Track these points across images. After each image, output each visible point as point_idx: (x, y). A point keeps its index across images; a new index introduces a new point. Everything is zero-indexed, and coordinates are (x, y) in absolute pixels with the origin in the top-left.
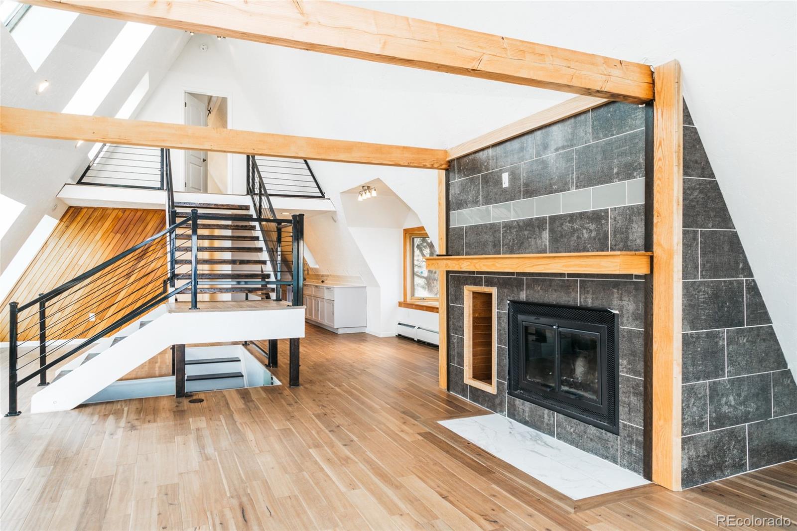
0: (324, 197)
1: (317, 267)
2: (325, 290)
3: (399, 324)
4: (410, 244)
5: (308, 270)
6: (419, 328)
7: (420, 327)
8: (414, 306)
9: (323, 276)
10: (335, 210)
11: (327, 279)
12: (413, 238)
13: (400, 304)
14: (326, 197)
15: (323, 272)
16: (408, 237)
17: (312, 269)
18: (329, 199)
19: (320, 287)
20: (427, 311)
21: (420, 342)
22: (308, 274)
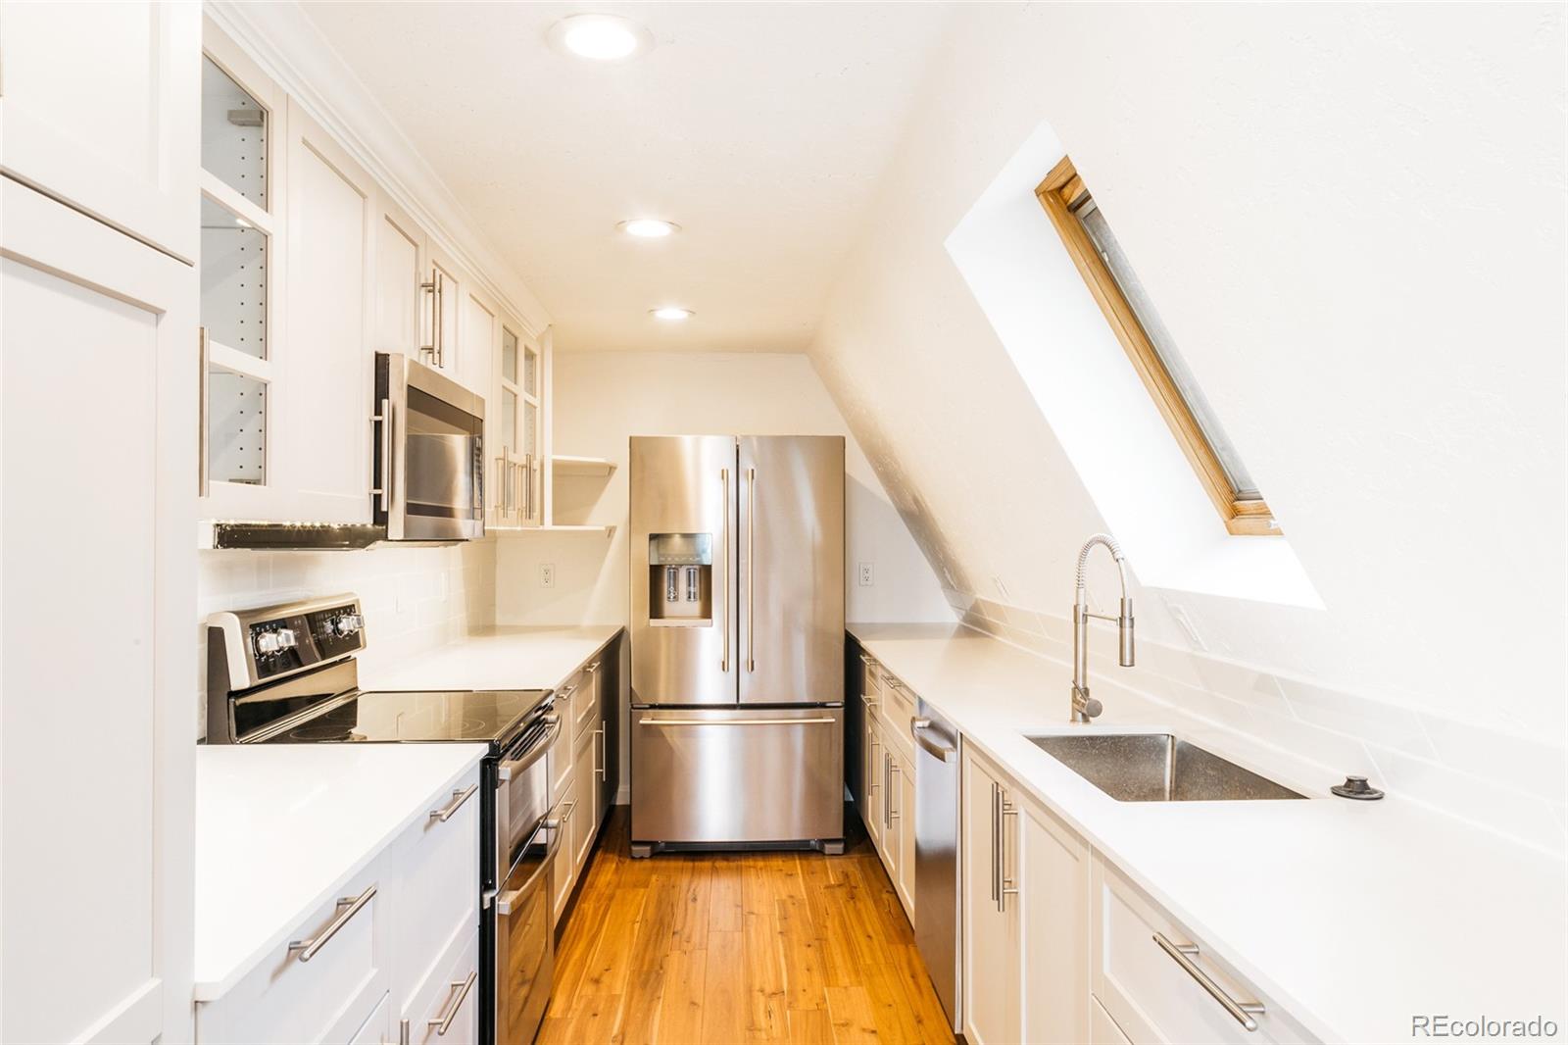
5: (1125, 619)
22: (1126, 658)
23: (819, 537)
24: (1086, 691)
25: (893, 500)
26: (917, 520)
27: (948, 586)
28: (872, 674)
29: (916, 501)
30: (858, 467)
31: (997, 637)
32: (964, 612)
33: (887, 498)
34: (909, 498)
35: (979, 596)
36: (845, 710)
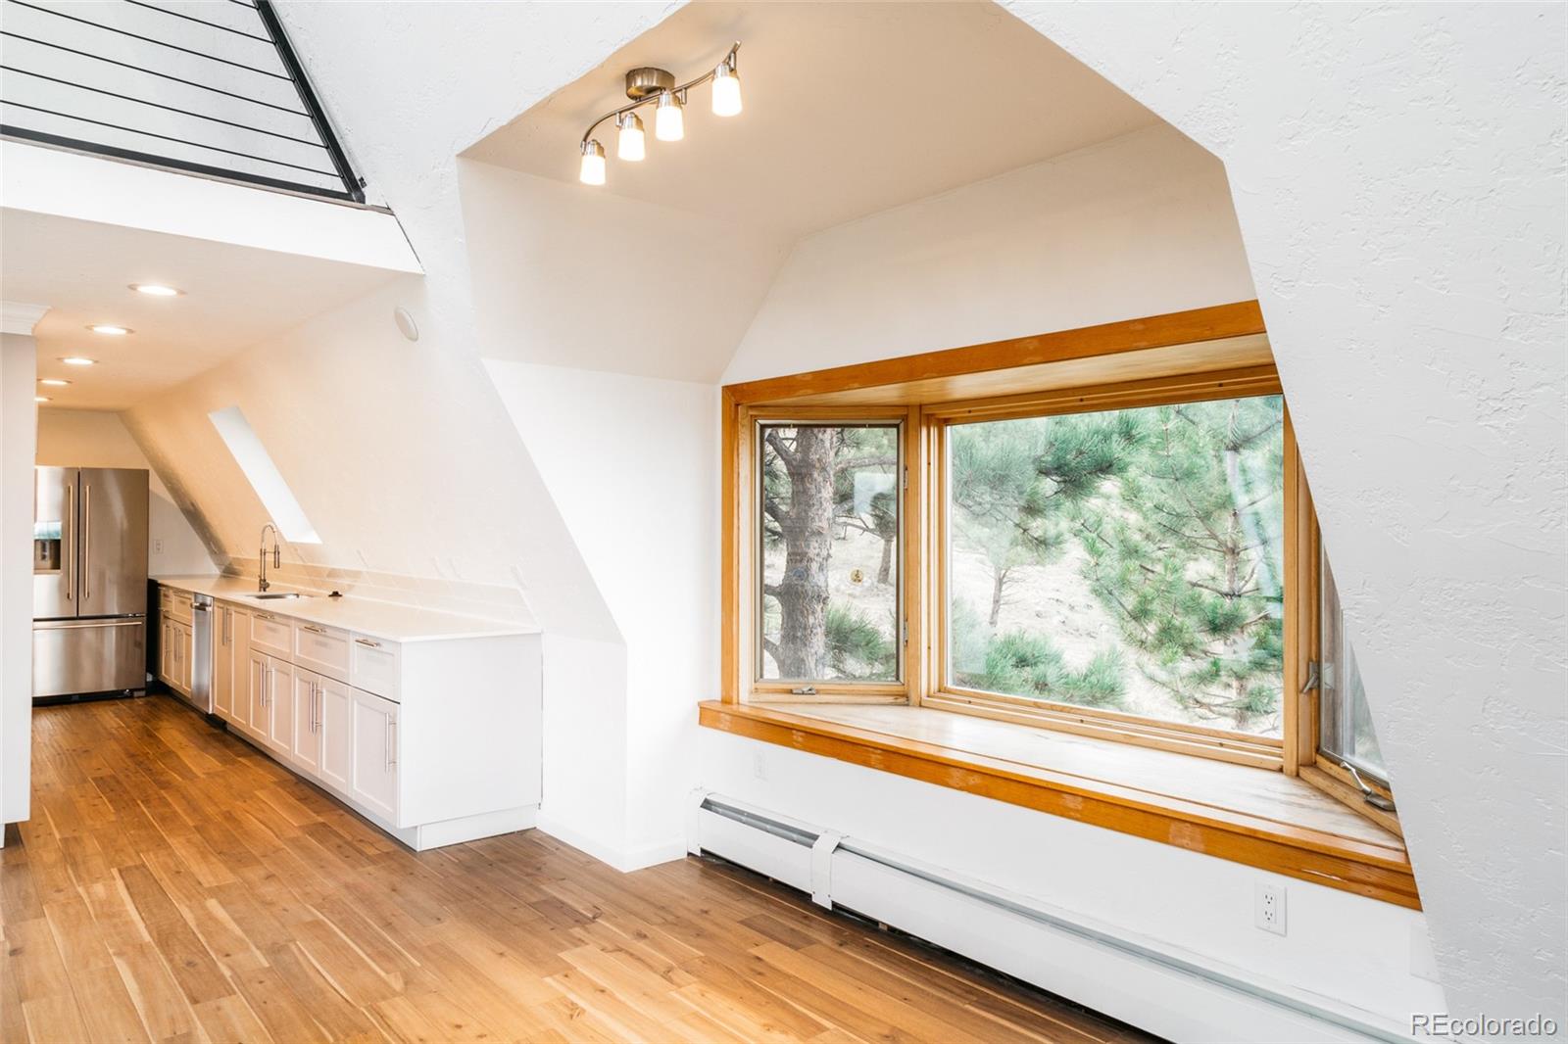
0: (362, 199)
1: (312, 538)
2: (355, 649)
3: (707, 805)
4: (753, 454)
5: (277, 552)
6: (839, 847)
7: (845, 842)
8: (798, 737)
9: (332, 573)
10: (416, 269)
11: (351, 587)
12: (763, 427)
13: (708, 716)
14: (368, 202)
15: (339, 557)
16: (746, 422)
17: (294, 547)
18: (388, 210)
19: (329, 632)
20: (888, 769)
21: (851, 925)
22: (277, 565)
23: (125, 525)
24: (265, 580)
25: (177, 502)
26: (194, 516)
27: (213, 553)
28: (166, 596)
29: (193, 505)
30: (156, 485)
31: (242, 578)
32: (223, 567)
33: (173, 502)
34: (188, 502)
35: (231, 555)
36: (148, 619)
